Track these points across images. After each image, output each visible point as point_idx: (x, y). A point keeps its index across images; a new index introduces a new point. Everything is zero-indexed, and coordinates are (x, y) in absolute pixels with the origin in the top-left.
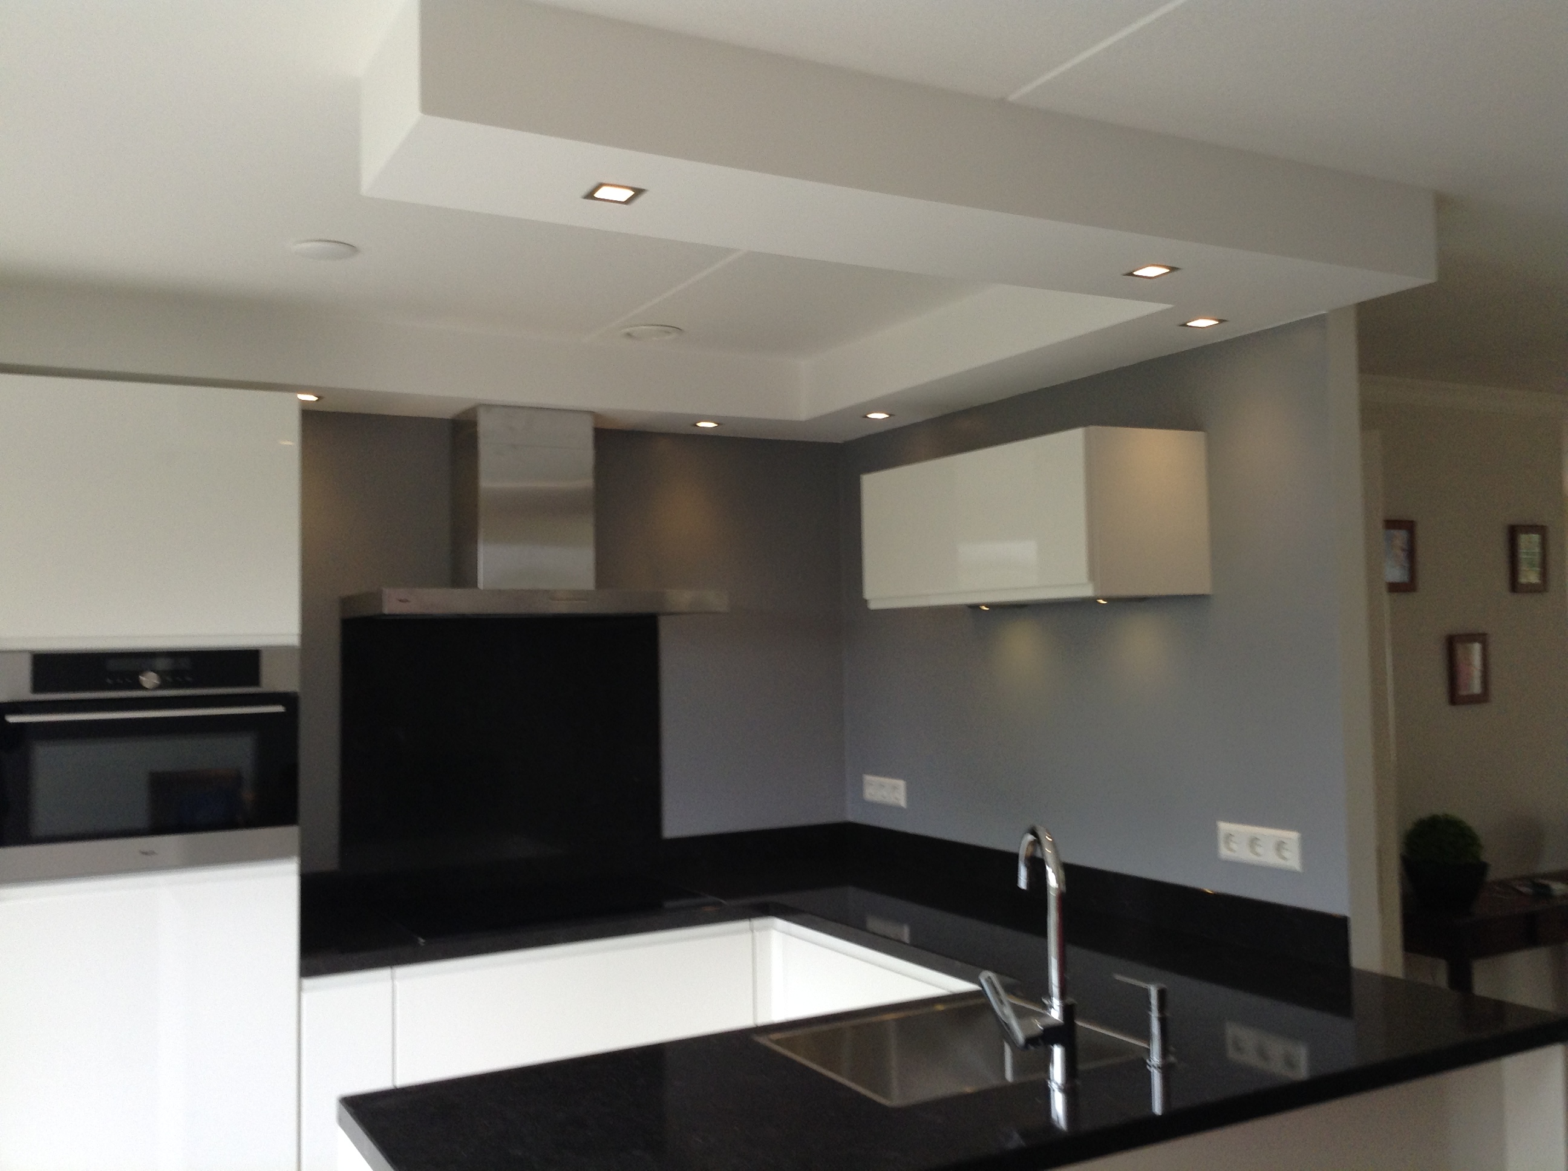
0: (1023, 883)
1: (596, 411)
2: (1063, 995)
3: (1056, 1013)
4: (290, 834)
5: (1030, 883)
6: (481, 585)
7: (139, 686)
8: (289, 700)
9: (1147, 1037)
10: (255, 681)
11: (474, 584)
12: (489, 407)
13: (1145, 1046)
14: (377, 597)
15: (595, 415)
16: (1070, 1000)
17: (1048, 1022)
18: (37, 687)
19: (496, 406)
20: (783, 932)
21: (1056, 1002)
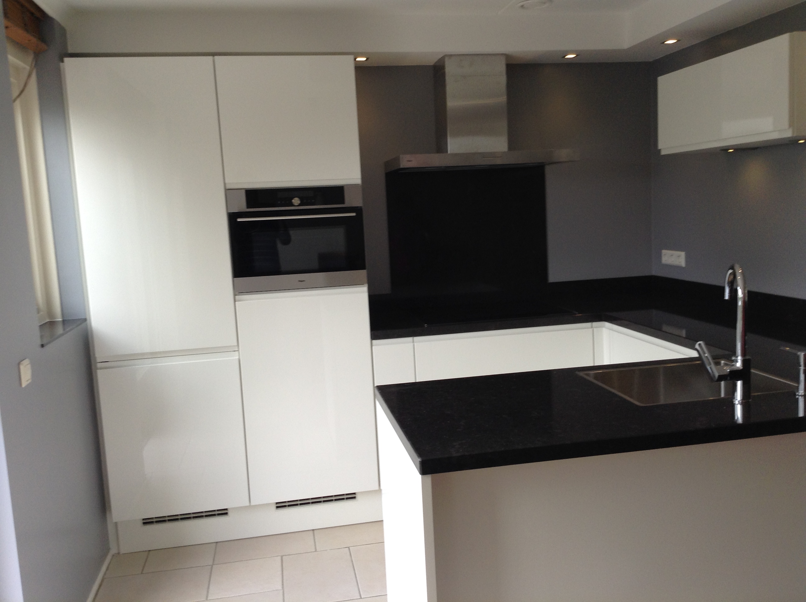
0: (727, 297)
1: (507, 52)
2: (744, 354)
3: (739, 364)
4: (362, 274)
5: (730, 296)
6: (449, 152)
7: (292, 205)
8: (358, 210)
9: (797, 381)
10: (343, 202)
11: (447, 152)
12: (450, 56)
13: (797, 385)
14: (397, 159)
15: (507, 56)
16: (748, 357)
17: (733, 368)
18: (249, 206)
19: (454, 55)
20: (608, 329)
21: (740, 358)
